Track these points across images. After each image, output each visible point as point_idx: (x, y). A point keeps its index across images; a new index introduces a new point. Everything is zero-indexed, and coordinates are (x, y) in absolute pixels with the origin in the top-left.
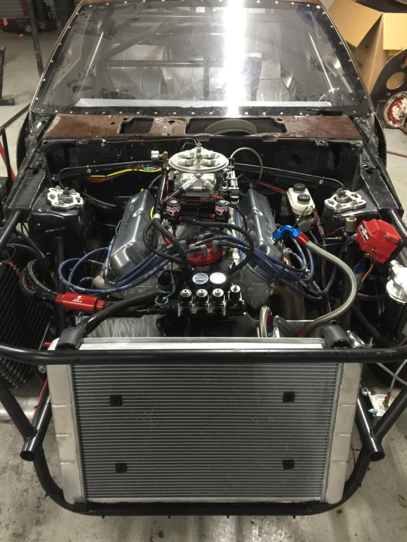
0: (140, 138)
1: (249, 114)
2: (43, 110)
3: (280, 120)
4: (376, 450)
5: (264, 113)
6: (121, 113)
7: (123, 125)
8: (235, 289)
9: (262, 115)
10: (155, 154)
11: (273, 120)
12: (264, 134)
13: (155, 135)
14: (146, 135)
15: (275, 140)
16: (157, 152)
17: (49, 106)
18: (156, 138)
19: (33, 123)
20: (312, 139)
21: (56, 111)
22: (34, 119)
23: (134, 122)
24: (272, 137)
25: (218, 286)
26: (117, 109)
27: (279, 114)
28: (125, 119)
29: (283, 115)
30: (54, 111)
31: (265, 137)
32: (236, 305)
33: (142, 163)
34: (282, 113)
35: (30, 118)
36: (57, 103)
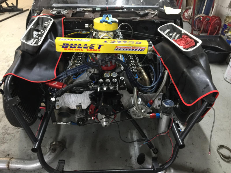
0: (80, 19)
1: (126, 10)
2: (37, 8)
3: (139, 12)
4: (182, 144)
5: (133, 10)
6: (71, 9)
7: (72, 14)
8: (122, 78)
9: (132, 10)
10: (87, 25)
11: (136, 12)
12: (133, 18)
13: (86, 18)
14: (82, 18)
15: (137, 20)
16: (88, 25)
17: (40, 6)
18: (87, 19)
19: (33, 14)
20: (153, 20)
21: (43, 8)
22: (33, 12)
23: (77, 13)
24: (136, 19)
25: (115, 78)
26: (70, 8)
27: (139, 10)
28: (74, 11)
29: (141, 10)
30: (42, 8)
31: (133, 19)
32: (122, 85)
33: (81, 30)
34: (140, 10)
35: (32, 12)
36: (43, 5)
